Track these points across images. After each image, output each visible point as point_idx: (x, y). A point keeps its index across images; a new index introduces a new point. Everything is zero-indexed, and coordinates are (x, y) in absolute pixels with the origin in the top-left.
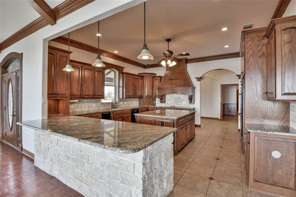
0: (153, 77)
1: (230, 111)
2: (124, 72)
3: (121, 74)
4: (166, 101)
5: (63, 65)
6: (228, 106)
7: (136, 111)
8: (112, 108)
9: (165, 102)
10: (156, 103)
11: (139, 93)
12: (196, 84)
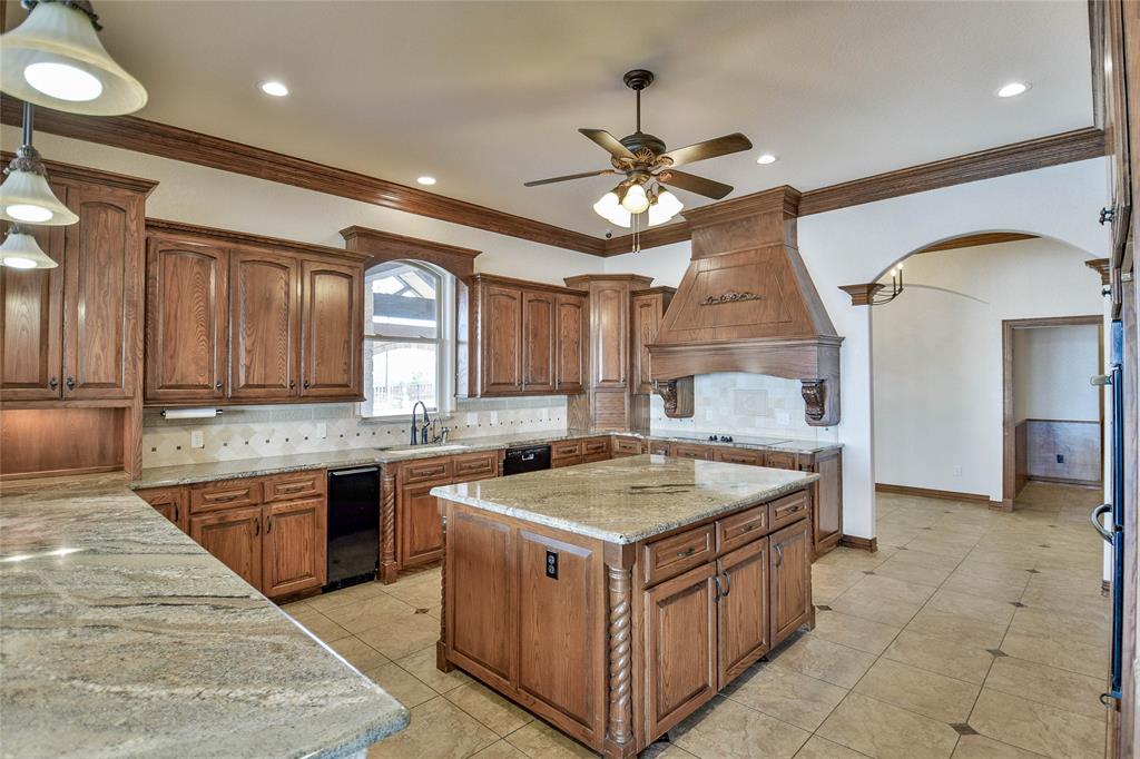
0: (634, 294)
1: (1060, 459)
2: (475, 272)
3: (462, 284)
4: (698, 409)
5: (105, 246)
6: (1049, 432)
7: (532, 457)
8: (414, 443)
9: (688, 413)
10: (652, 416)
11: (562, 371)
12: (847, 318)
